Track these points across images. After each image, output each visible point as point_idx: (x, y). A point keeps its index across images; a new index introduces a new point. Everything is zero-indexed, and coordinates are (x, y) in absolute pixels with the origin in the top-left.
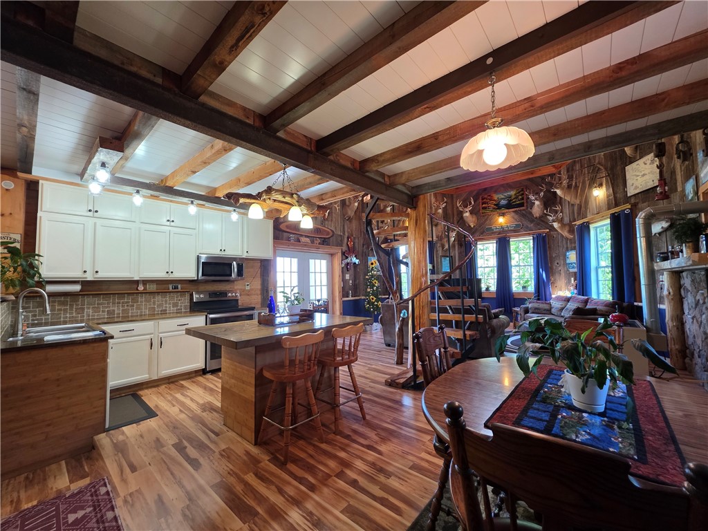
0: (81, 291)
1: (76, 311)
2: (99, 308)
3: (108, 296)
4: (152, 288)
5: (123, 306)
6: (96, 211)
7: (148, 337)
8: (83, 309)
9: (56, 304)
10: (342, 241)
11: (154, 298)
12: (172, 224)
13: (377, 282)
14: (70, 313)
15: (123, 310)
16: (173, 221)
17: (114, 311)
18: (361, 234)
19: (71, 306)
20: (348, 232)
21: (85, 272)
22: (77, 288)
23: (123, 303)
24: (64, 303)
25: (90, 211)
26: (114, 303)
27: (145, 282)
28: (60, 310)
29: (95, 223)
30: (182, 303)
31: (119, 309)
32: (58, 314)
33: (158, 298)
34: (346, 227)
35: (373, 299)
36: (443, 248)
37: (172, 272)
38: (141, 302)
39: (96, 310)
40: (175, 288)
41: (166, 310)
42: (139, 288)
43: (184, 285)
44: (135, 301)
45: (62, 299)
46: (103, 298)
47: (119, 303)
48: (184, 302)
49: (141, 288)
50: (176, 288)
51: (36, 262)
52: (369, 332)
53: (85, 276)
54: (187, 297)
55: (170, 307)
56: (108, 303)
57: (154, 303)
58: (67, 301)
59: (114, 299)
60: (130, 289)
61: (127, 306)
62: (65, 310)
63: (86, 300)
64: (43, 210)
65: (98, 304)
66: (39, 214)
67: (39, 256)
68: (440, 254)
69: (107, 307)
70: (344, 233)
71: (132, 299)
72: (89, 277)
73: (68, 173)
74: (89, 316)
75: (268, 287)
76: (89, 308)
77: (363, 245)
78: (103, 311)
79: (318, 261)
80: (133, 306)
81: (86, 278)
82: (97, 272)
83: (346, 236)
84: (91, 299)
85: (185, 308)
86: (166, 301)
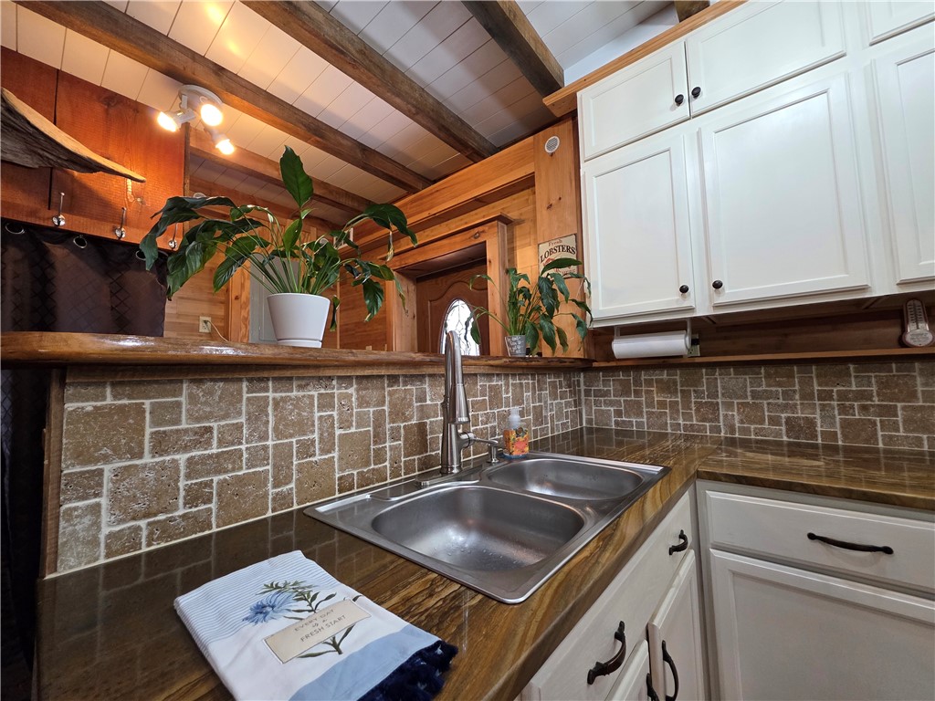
0: (693, 353)
1: (698, 410)
2: (758, 407)
3: (786, 369)
5: (843, 410)
8: (715, 408)
9: (654, 389)
14: (687, 416)
15: (845, 424)
17: (811, 422)
19: (686, 395)
21: (684, 290)
22: (677, 343)
23: (843, 396)
24: (669, 388)
25: (679, 101)
26: (807, 396)
28: (663, 404)
29: (699, 132)
31: (828, 419)
32: (661, 415)
39: (752, 412)
42: (908, 338)
44: (899, 391)
45: (665, 376)
46: (768, 376)
47: (825, 396)
49: (919, 335)
53: (686, 304)
56: (787, 395)
58: (675, 383)
59: (806, 383)
61: (865, 408)
62: (674, 407)
63: (721, 380)
64: (587, 156)
65: (755, 395)
66: (583, 171)
69: (785, 408)
71: (884, 384)
72: (702, 305)
74: (733, 431)
76: (729, 406)
78: (774, 421)
80: (891, 411)
81: (691, 309)
82: (717, 285)
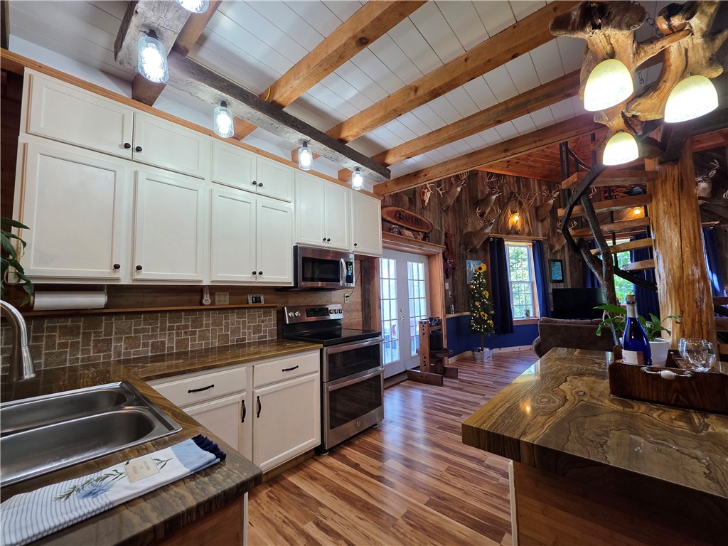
0: (107, 306)
1: (95, 346)
2: (137, 338)
3: (154, 315)
4: (223, 300)
5: (178, 334)
6: (139, 149)
7: (238, 397)
8: (109, 342)
9: (57, 334)
10: (440, 237)
11: (226, 318)
12: (260, 190)
13: (487, 293)
14: (86, 351)
15: (178, 342)
16: (261, 185)
17: (163, 343)
18: (457, 230)
19: (86, 336)
20: (445, 227)
21: (117, 267)
22: (100, 300)
23: (178, 328)
24: (72, 332)
25: (127, 146)
26: (163, 329)
27: (214, 290)
28: (64, 345)
29: (136, 173)
30: (266, 326)
31: (171, 340)
32: (61, 354)
33: (233, 318)
34: (443, 219)
35: (484, 316)
36: (551, 250)
37: (261, 273)
38: (208, 325)
39: (133, 342)
40: (256, 302)
41: (244, 339)
42: (204, 301)
43: (269, 297)
44: (197, 324)
45: (69, 323)
46: (145, 320)
47: (171, 328)
48: (269, 325)
49: (207, 300)
50: (258, 300)
51: (13, 242)
52: (479, 361)
53: (116, 276)
54: (274, 316)
55: (249, 334)
56: (153, 330)
57: (227, 328)
59: (163, 322)
60: (190, 303)
61: (186, 333)
62: (74, 346)
63: (115, 323)
64: (32, 130)
65: (136, 331)
66: (22, 138)
67: (19, 225)
68: (549, 258)
69: (151, 337)
70: (441, 228)
71: (193, 321)
72: (124, 278)
73: (84, 63)
74: (120, 356)
75: (369, 300)
76: (119, 340)
77: (460, 244)
78: (145, 345)
79: (415, 265)
80: (194, 333)
81: (118, 279)
82: (139, 268)
83: (444, 233)
84: (124, 322)
85: (271, 335)
86: (244, 323)
